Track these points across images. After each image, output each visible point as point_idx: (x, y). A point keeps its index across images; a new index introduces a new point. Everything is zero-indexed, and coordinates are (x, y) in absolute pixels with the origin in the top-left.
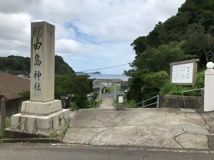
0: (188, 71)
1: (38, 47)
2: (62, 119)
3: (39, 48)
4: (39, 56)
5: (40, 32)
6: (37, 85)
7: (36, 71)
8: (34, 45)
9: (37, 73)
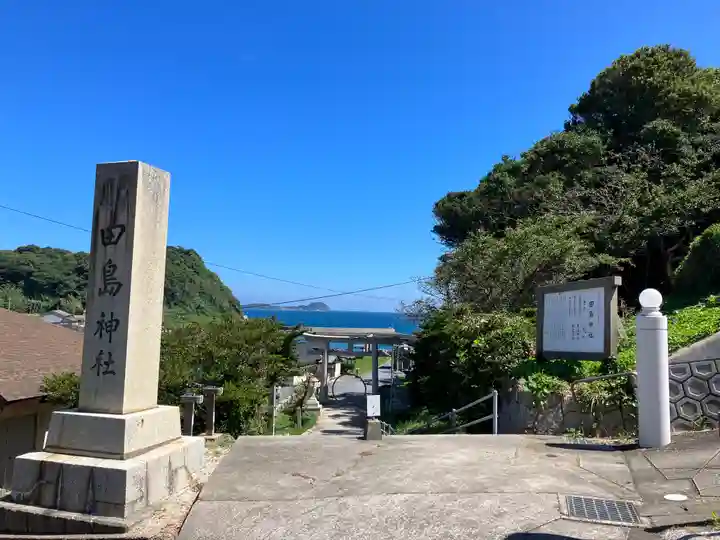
0: (591, 315)
1: (113, 240)
2: (179, 471)
3: (115, 243)
4: (115, 266)
5: (123, 192)
6: (105, 358)
7: (103, 315)
8: (102, 231)
9: (107, 318)
